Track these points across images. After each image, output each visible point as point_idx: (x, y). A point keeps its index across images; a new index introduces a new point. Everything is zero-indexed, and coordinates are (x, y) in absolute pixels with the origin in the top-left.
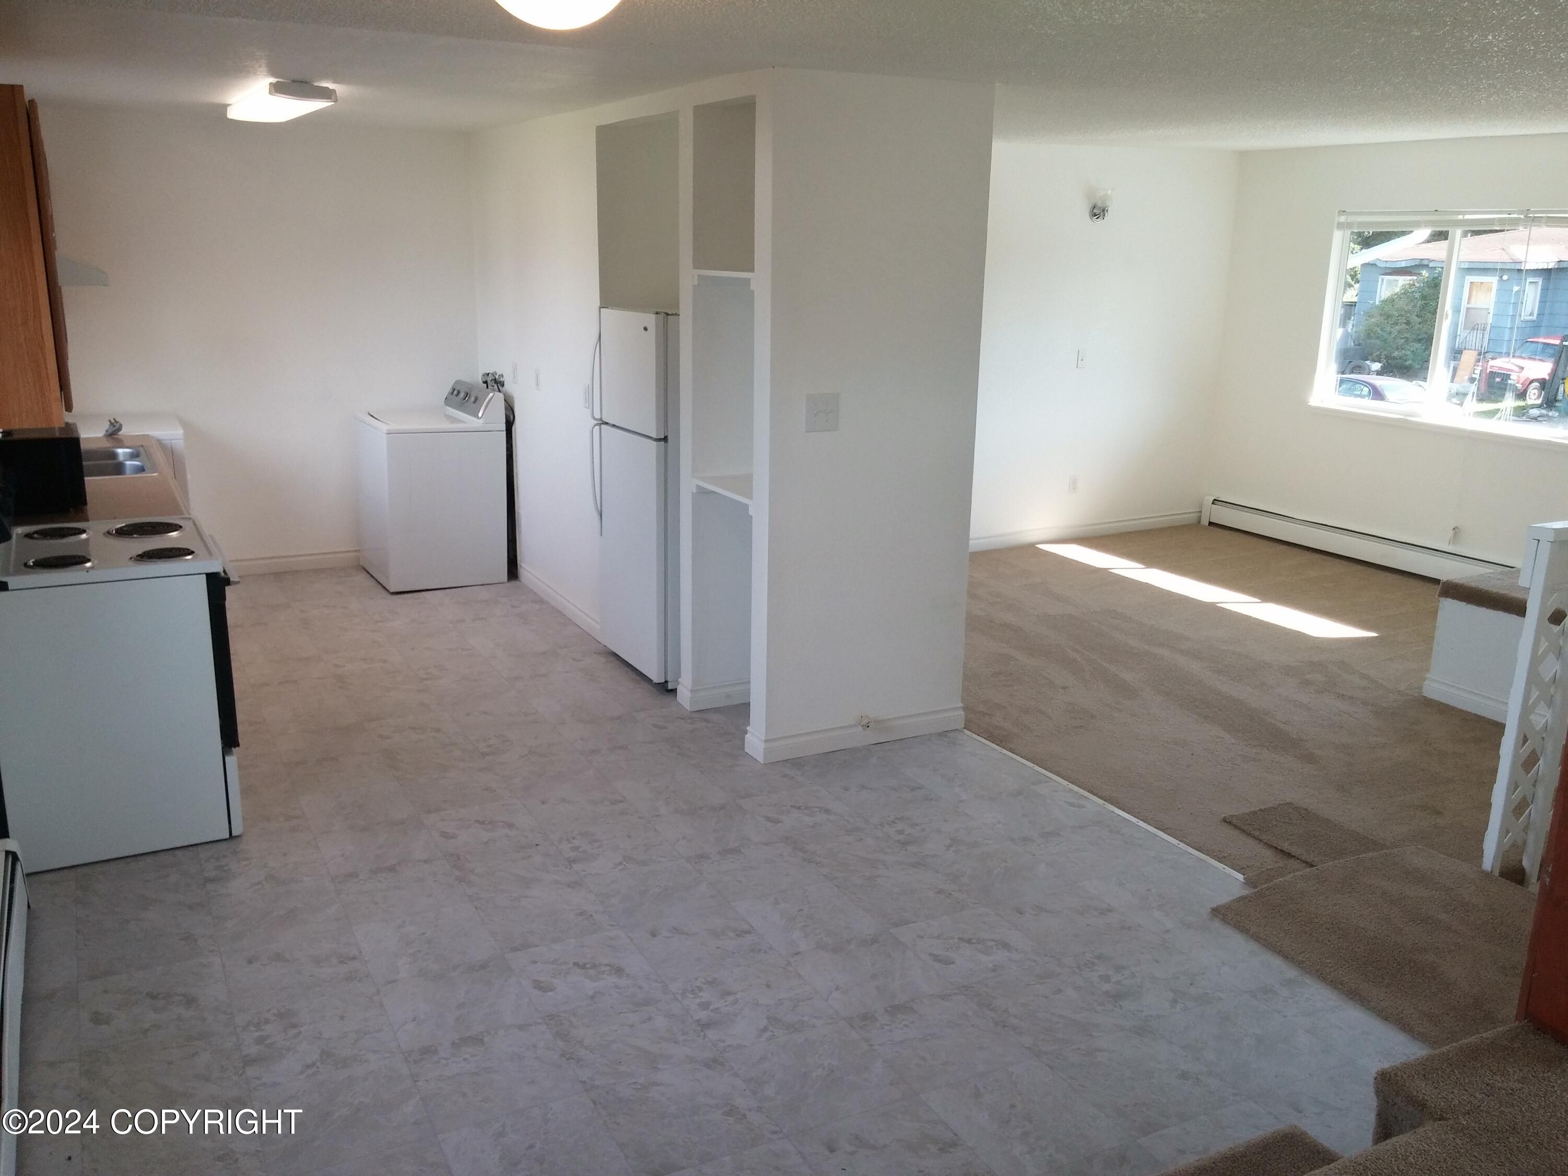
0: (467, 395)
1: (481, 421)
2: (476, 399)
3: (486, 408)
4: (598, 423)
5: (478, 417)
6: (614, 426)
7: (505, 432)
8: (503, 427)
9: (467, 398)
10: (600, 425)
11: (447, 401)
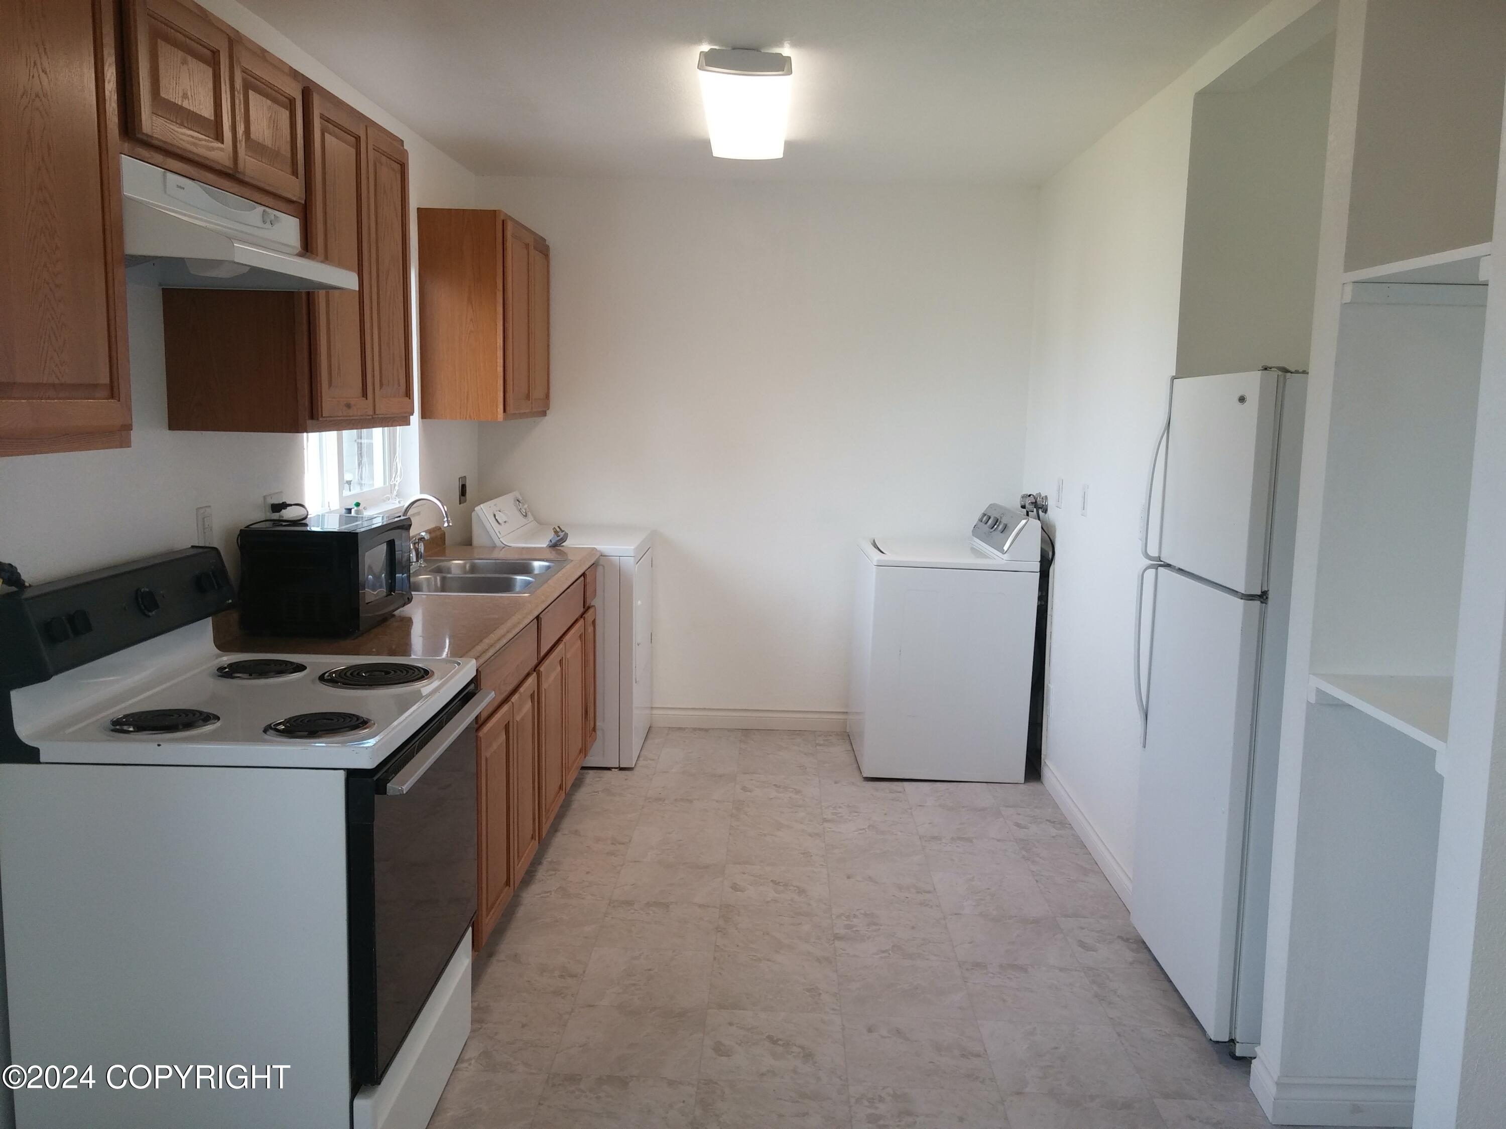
0: (997, 522)
1: (1006, 557)
2: (1005, 527)
3: (1014, 540)
4: (1152, 565)
5: (1004, 553)
6: (1181, 571)
7: (1038, 574)
8: (1037, 566)
9: (996, 526)
10: (1156, 567)
11: (976, 531)
